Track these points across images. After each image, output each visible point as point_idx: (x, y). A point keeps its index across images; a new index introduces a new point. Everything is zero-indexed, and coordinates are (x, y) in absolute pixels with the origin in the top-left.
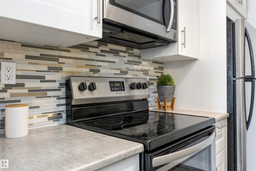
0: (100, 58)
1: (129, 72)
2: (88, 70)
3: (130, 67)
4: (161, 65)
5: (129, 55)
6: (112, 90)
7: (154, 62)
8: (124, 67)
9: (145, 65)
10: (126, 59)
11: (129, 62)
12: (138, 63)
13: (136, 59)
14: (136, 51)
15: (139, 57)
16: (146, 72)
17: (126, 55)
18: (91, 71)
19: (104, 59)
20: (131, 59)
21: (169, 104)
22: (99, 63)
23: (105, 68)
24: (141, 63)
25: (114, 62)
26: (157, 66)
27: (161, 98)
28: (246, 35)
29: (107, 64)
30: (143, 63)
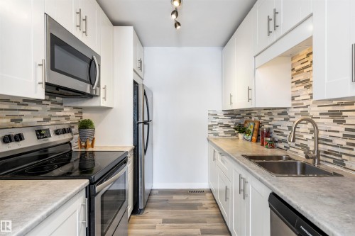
0: (23, 107)
1: (52, 119)
2: (9, 120)
3: (53, 113)
4: (80, 110)
5: (52, 103)
6: (38, 138)
7: (75, 108)
8: (47, 114)
9: (67, 111)
10: (49, 107)
11: (52, 109)
12: (60, 110)
13: (59, 106)
14: (58, 99)
15: (62, 104)
16: (67, 118)
17: (49, 103)
18: (12, 121)
19: (27, 108)
20: (54, 106)
21: (90, 143)
22: (21, 113)
23: (28, 116)
24: (63, 109)
25: (37, 111)
26: (77, 111)
27: (83, 138)
28: (145, 94)
29: (29, 113)
30: (65, 109)
